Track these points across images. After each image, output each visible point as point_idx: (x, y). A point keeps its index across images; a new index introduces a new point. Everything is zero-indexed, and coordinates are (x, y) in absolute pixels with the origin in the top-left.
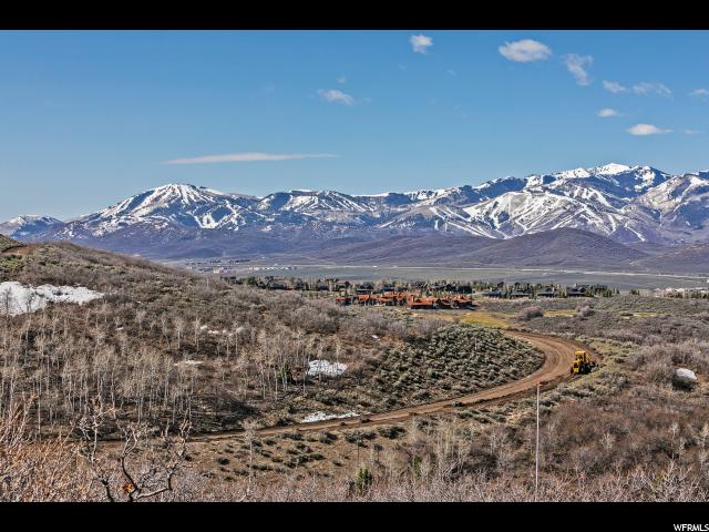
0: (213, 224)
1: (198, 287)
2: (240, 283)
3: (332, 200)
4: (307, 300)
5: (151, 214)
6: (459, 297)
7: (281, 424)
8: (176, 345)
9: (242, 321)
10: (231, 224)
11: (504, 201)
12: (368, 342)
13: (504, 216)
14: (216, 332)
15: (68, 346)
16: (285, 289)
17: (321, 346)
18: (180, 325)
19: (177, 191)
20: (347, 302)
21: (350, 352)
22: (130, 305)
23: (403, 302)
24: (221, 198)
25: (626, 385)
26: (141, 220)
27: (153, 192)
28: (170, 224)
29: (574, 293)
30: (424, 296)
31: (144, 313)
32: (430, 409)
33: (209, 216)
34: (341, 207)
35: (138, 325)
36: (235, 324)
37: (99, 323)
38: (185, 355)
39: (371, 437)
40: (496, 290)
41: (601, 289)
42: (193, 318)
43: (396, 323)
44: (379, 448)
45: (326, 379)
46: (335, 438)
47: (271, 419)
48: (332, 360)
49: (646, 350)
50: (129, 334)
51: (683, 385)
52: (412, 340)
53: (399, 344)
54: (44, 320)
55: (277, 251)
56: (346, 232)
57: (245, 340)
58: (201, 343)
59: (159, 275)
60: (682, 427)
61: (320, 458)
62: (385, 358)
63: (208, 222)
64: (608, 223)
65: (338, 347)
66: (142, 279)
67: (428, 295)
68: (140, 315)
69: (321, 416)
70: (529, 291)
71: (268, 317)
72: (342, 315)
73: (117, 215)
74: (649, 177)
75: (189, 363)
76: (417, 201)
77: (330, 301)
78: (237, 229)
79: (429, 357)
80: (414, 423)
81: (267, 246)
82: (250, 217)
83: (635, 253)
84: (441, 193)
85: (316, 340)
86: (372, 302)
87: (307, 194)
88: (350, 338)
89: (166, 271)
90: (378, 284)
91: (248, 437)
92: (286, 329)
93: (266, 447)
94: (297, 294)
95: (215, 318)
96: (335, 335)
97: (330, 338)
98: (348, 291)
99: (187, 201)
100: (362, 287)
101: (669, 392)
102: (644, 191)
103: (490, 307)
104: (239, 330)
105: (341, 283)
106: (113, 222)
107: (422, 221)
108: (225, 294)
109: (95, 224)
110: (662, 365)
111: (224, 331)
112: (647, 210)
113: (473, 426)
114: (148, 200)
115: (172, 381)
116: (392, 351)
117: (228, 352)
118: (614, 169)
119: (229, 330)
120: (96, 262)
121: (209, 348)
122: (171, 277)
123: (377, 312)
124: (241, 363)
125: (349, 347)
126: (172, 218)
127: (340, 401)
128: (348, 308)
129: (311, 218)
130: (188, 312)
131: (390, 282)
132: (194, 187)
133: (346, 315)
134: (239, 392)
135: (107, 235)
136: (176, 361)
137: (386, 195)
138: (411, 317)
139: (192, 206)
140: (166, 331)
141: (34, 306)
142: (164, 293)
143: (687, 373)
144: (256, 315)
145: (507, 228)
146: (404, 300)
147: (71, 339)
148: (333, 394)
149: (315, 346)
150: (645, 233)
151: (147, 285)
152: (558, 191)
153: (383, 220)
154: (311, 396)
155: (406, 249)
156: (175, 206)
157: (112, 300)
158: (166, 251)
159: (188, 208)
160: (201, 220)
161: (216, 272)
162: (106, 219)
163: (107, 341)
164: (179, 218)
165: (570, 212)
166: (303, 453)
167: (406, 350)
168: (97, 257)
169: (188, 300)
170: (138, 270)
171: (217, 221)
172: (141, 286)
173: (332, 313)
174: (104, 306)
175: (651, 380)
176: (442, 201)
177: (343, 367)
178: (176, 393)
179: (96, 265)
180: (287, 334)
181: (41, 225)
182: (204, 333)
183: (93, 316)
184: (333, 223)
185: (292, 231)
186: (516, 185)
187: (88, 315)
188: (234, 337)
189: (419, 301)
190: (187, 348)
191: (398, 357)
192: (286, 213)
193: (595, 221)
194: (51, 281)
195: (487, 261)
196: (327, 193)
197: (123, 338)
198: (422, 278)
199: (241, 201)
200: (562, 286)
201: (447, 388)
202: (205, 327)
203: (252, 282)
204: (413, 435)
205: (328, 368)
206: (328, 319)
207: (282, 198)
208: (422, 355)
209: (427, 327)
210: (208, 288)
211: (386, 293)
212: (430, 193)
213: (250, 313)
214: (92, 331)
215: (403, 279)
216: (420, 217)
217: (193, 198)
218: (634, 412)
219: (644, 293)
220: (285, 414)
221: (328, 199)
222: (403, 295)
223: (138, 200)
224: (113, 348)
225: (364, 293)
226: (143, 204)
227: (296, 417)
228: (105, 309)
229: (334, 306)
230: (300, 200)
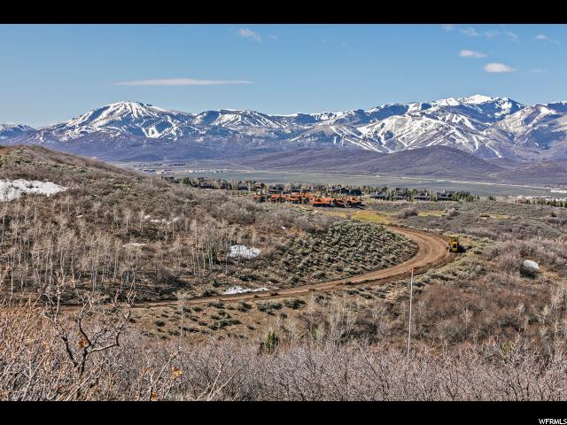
0: (157, 135)
1: (143, 185)
2: (177, 182)
3: (252, 118)
4: (230, 197)
5: (107, 125)
6: (351, 198)
7: (207, 295)
8: (124, 231)
9: (178, 213)
10: (171, 135)
11: (390, 123)
12: (278, 232)
13: (389, 135)
14: (157, 221)
15: (37, 229)
16: (213, 188)
17: (240, 234)
18: (128, 215)
19: (128, 108)
20: (262, 200)
21: (263, 239)
22: (88, 198)
23: (307, 201)
24: (163, 114)
25: (483, 272)
26: (99, 129)
27: (108, 107)
28: (122, 134)
29: (443, 198)
30: (323, 197)
31: (99, 204)
32: (326, 286)
33: (153, 128)
34: (259, 124)
35: (94, 214)
36: (173, 215)
37: (63, 211)
38: (132, 238)
39: (278, 307)
40: (381, 194)
41: (465, 195)
42: (139, 210)
43: (300, 218)
44: (284, 316)
45: (244, 260)
46: (249, 307)
47: (199, 291)
48: (249, 245)
49: (499, 244)
50: (87, 220)
51: (529, 274)
52: (313, 231)
53: (302, 234)
54: (18, 207)
55: (207, 158)
56: (262, 144)
57: (180, 228)
58: (145, 230)
59: (112, 174)
60: (526, 307)
61: (237, 322)
62: (291, 245)
63: (153, 133)
64: (472, 143)
65: (254, 235)
66: (98, 177)
67: (327, 196)
68: (96, 206)
69: (239, 290)
70: (407, 195)
71: (199, 210)
72: (258, 210)
73: (79, 125)
74: (507, 106)
75: (134, 245)
76: (320, 121)
77: (249, 199)
78: (176, 139)
79: (326, 245)
80: (313, 297)
81: (200, 154)
82: (187, 130)
83: (493, 167)
84: (340, 115)
85: (237, 229)
86: (281, 200)
87: (233, 113)
88: (264, 229)
89: (118, 171)
90: (287, 186)
91: (180, 305)
92: (213, 220)
93: (194, 313)
94: (222, 192)
95: (156, 210)
96: (252, 226)
97: (247, 228)
98: (263, 191)
99: (136, 116)
100: (274, 188)
101: (518, 278)
102: (503, 117)
103: (375, 207)
104: (175, 220)
105: (258, 184)
106: (76, 130)
107: (324, 137)
108: (165, 191)
109: (62, 132)
110: (512, 257)
111: (164, 220)
112: (504, 133)
113: (359, 301)
114: (104, 114)
115: (121, 259)
116: (297, 240)
117: (166, 237)
118: (478, 99)
119: (168, 219)
120: (62, 163)
121: (151, 234)
122: (122, 176)
123: (286, 209)
124: (176, 246)
125: (262, 236)
126: (124, 128)
127: (254, 278)
128: (263, 204)
129: (236, 132)
130: (135, 204)
131: (297, 185)
132: (142, 105)
133: (261, 210)
134: (173, 269)
135: (71, 141)
136: (124, 242)
137: (296, 115)
138: (313, 213)
139: (140, 120)
140: (116, 219)
141: (11, 196)
142: (116, 188)
143: (532, 264)
144: (189, 207)
145: (391, 144)
146: (308, 199)
147: (40, 224)
148: (249, 273)
149: (236, 234)
150: (501, 151)
151: (103, 182)
152: (433, 116)
153: (293, 135)
154: (232, 273)
155: (310, 159)
156: (127, 119)
157: (74, 193)
158: (117, 155)
159: (137, 121)
160: (147, 131)
161: (159, 173)
162: (70, 128)
163: (69, 226)
164: (130, 129)
165: (442, 133)
166: (224, 319)
167: (307, 239)
168: (62, 158)
169: (135, 195)
170: (95, 170)
171: (159, 132)
172: (98, 182)
173: (250, 208)
174: (68, 198)
175: (503, 268)
176: (340, 122)
177: (258, 251)
178: (124, 268)
179: (62, 165)
180: (214, 224)
181: (17, 131)
182: (148, 221)
183: (58, 205)
184: (253, 136)
185: (220, 142)
186: (399, 110)
187: (54, 205)
188: (171, 225)
189: (319, 200)
190: (133, 233)
191: (302, 244)
192: (215, 128)
193: (462, 141)
194: (25, 176)
195: (374, 170)
196: (249, 112)
197: (82, 223)
198: (323, 182)
199: (179, 117)
200: (434, 192)
201: (340, 270)
202: (148, 216)
203: (187, 182)
204: (311, 307)
205: (245, 252)
206: (246, 213)
207: (212, 115)
208: (320, 243)
209: (325, 221)
210: (151, 186)
211: (293, 194)
212: (331, 115)
213: (185, 206)
214: (57, 218)
215: (307, 182)
216: (322, 134)
217: (141, 113)
218: (488, 293)
219: (500, 199)
220: (210, 287)
221: (249, 117)
222: (306, 195)
223: (97, 113)
224: (74, 232)
225: (276, 192)
226: (101, 117)
227: (219, 290)
228: (68, 200)
229: (252, 202)
230: (227, 117)
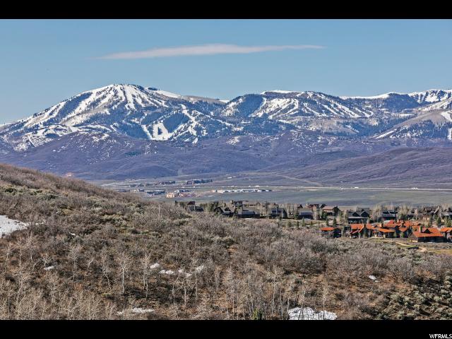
0: (166, 135)
1: (147, 215)
2: (200, 209)
3: (315, 103)
4: (285, 231)
5: (87, 122)
8: (120, 289)
9: (203, 259)
10: (189, 135)
12: (363, 284)
14: (170, 272)
16: (257, 216)
17: (303, 289)
19: (121, 94)
20: (336, 234)
21: (340, 297)
22: (62, 238)
23: (408, 233)
24: (176, 102)
26: (75, 130)
27: (89, 95)
28: (112, 136)
30: (435, 226)
31: (79, 248)
33: (160, 125)
34: (328, 112)
35: (71, 263)
36: (194, 261)
37: (24, 260)
38: (131, 300)
42: (142, 255)
43: (398, 260)
48: (317, 307)
50: (61, 274)
52: (419, 281)
53: (402, 287)
55: (247, 169)
56: (334, 144)
57: (207, 282)
58: (152, 287)
59: (98, 200)
62: (386, 304)
63: (160, 132)
65: (326, 291)
66: (76, 205)
67: (440, 224)
68: (75, 251)
71: (236, 252)
72: (330, 251)
73: (45, 124)
76: (425, 104)
77: (314, 233)
78: (196, 141)
79: (441, 303)
81: (236, 163)
82: (213, 126)
85: (297, 282)
86: (368, 233)
87: (285, 96)
88: (341, 280)
89: (107, 194)
90: (375, 210)
92: (259, 268)
94: (273, 223)
95: (169, 254)
96: (321, 276)
97: (314, 279)
98: (338, 219)
99: (132, 106)
100: (355, 214)
104: (199, 269)
105: (329, 208)
106: (40, 133)
107: (431, 130)
108: (182, 224)
109: (18, 136)
111: (180, 271)
114: (83, 105)
116: (394, 296)
117: (186, 298)
119: (187, 269)
120: (19, 184)
122: (113, 202)
123: (375, 247)
125: (339, 291)
126: (113, 127)
128: (338, 241)
129: (290, 127)
130: (135, 247)
131: (391, 208)
132: (141, 89)
133: (335, 250)
135: (32, 150)
136: (119, 308)
137: (385, 96)
138: (419, 252)
139: (138, 112)
140: (107, 270)
146: (410, 230)
149: (296, 290)
153: (382, 128)
155: (411, 166)
156: (118, 111)
157: (39, 232)
159: (134, 115)
160: (151, 130)
161: (170, 195)
162: (30, 130)
163: (33, 284)
164: (123, 128)
167: (412, 295)
168: (20, 177)
169: (134, 232)
170: (72, 194)
171: (170, 131)
172: (76, 213)
173: (317, 248)
174: (30, 240)
177: (332, 316)
179: (19, 188)
180: (260, 274)
182: (156, 273)
183: (15, 252)
184: (318, 132)
185: (266, 143)
187: (8, 251)
188: (193, 278)
189: (427, 232)
190: (133, 292)
191: (402, 303)
192: (258, 120)
196: (311, 95)
198: (432, 202)
202: (155, 265)
203: (216, 208)
206: (312, 255)
207: (253, 101)
208: (432, 300)
209: (438, 265)
210: (160, 217)
211: (386, 222)
212: (442, 93)
213: (213, 247)
214: (14, 271)
215: (409, 203)
216: (430, 124)
217: (139, 101)
221: (311, 102)
222: (407, 224)
223: (72, 104)
224: (40, 293)
225: (358, 221)
226: (77, 110)
228: (30, 243)
229: (321, 239)
230: (277, 103)
